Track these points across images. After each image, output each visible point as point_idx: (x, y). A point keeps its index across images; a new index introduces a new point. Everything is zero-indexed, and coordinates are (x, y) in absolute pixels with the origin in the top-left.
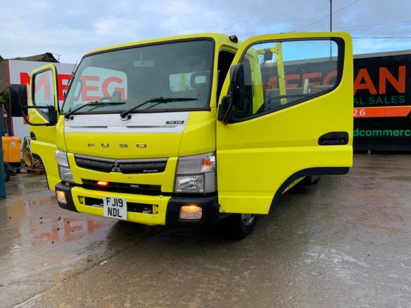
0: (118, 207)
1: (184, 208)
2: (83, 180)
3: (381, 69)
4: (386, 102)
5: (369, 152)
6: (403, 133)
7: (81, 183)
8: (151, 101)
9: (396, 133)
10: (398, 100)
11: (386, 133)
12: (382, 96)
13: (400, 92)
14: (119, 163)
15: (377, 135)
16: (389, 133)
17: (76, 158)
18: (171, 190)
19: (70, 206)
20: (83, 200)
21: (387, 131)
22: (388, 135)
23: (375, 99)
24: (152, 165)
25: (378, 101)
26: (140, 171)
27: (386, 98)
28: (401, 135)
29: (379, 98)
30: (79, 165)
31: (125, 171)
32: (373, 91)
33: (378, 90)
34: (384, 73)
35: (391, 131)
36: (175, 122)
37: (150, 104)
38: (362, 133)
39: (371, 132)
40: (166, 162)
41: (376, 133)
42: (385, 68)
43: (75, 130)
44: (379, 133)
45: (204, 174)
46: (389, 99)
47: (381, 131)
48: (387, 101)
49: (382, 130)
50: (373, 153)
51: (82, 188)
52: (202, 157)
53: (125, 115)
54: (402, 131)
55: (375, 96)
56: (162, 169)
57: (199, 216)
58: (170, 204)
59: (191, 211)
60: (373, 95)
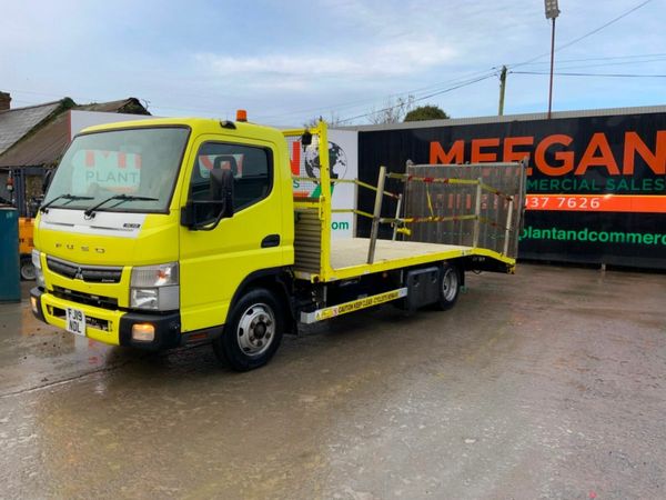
0: (77, 321)
1: (137, 327)
2: (54, 286)
3: (627, 134)
4: (633, 188)
5: (604, 267)
6: (659, 240)
7: (52, 289)
8: (118, 198)
9: (648, 239)
10: (654, 185)
11: (631, 237)
12: (628, 177)
13: (657, 173)
14: (83, 269)
15: (617, 240)
16: (637, 238)
17: (48, 259)
18: (126, 306)
19: (40, 315)
20: (52, 310)
21: (634, 235)
22: (634, 240)
23: (617, 184)
24: (109, 274)
25: (620, 186)
26: (98, 280)
27: (633, 181)
28: (656, 242)
29: (623, 181)
30: (51, 268)
31: (87, 279)
32: (613, 170)
33: (621, 169)
34: (633, 142)
35: (639, 235)
36: (131, 226)
37: (116, 202)
38: (593, 236)
39: (607, 235)
40: (121, 271)
41: (614, 237)
42: (634, 133)
43: (49, 226)
44: (620, 237)
45: (157, 288)
46: (638, 184)
47: (623, 235)
48: (636, 187)
49: (625, 232)
50: (609, 268)
51: (52, 296)
52: (158, 268)
53: (90, 213)
54: (657, 236)
55: (617, 178)
56: (117, 280)
57: (151, 338)
58: (123, 321)
59: (144, 332)
60: (613, 176)
